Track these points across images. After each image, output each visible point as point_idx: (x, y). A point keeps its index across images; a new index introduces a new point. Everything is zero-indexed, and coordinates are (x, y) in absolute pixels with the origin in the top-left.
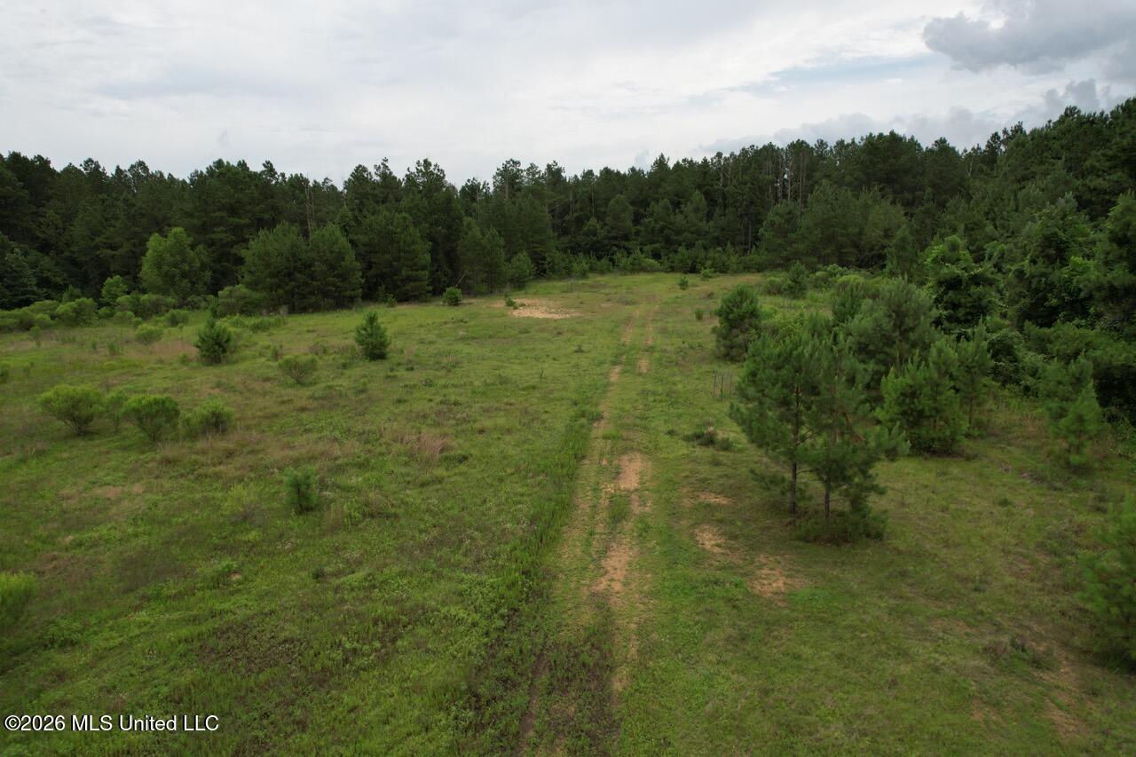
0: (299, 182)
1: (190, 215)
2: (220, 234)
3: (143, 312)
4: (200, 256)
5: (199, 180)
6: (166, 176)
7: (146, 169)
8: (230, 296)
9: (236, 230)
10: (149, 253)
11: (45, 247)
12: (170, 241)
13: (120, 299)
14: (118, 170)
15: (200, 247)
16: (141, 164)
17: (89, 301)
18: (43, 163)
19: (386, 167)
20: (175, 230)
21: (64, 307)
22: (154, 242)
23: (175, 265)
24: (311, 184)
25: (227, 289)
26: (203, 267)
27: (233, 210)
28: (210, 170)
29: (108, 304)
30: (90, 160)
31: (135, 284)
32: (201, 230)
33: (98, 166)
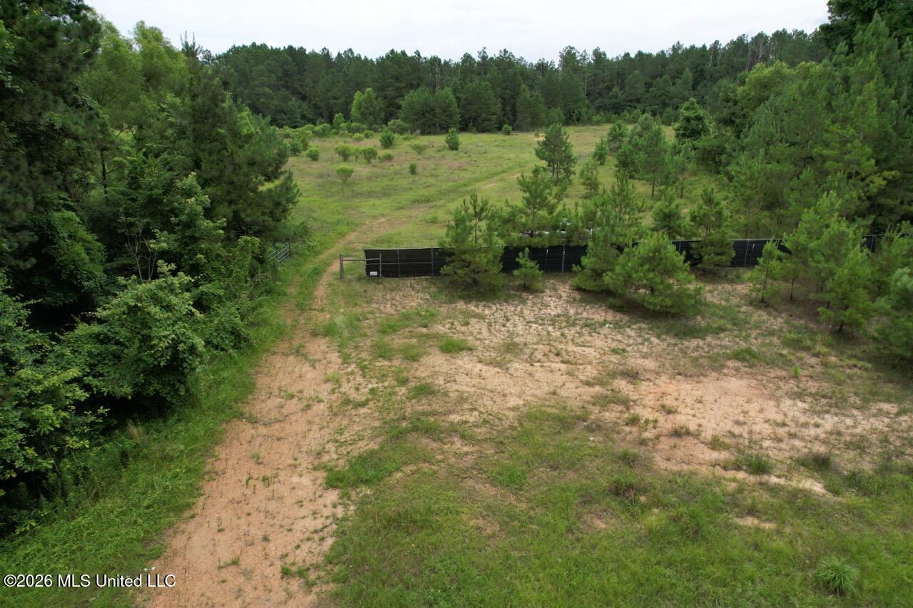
0: (435, 60)
1: (377, 81)
2: (390, 92)
3: (352, 131)
4: (379, 104)
5: (382, 62)
6: (363, 58)
7: (352, 53)
8: (393, 124)
9: (398, 89)
10: (355, 102)
11: (304, 98)
12: (366, 95)
13: (341, 125)
14: (339, 54)
15: (380, 99)
16: (350, 50)
17: (328, 125)
18: (302, 50)
19: (485, 52)
20: (368, 89)
21: (318, 128)
22: (358, 96)
23: (367, 108)
24: (442, 62)
25: (393, 121)
26: (381, 109)
27: (397, 79)
28: (388, 56)
29: (335, 128)
30: (325, 48)
31: (347, 117)
32: (380, 90)
33: (328, 52)
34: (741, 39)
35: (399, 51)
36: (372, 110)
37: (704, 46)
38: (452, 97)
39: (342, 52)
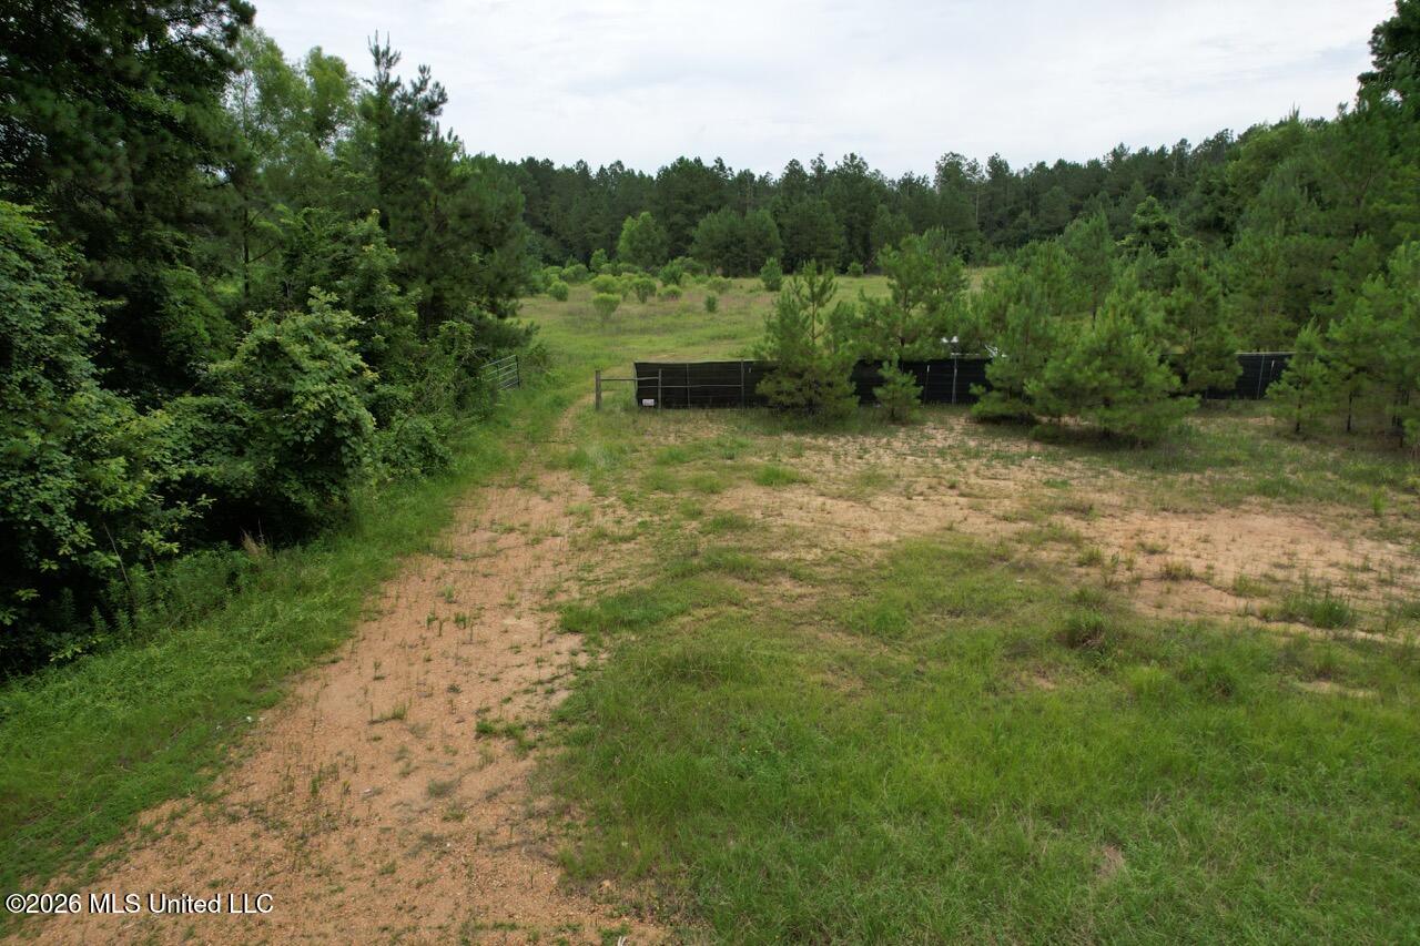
0: (746, 177)
1: (657, 203)
2: (678, 218)
4: (661, 235)
5: (666, 174)
6: (637, 173)
7: (622, 167)
8: (682, 263)
9: (689, 214)
10: (624, 233)
11: (548, 232)
12: (640, 222)
13: (602, 267)
14: (602, 169)
15: (662, 228)
16: (619, 163)
17: (583, 266)
18: (548, 164)
19: (821, 161)
20: (643, 214)
21: (566, 271)
22: (629, 224)
23: (641, 242)
24: (757, 179)
25: (680, 259)
26: (663, 243)
27: (688, 199)
28: (674, 167)
29: (593, 270)
30: (581, 162)
31: (611, 255)
32: (663, 215)
33: (586, 167)
34: (1221, 137)
35: (692, 159)
36: (650, 243)
37: (1163, 148)
38: (771, 222)
39: (607, 167)
